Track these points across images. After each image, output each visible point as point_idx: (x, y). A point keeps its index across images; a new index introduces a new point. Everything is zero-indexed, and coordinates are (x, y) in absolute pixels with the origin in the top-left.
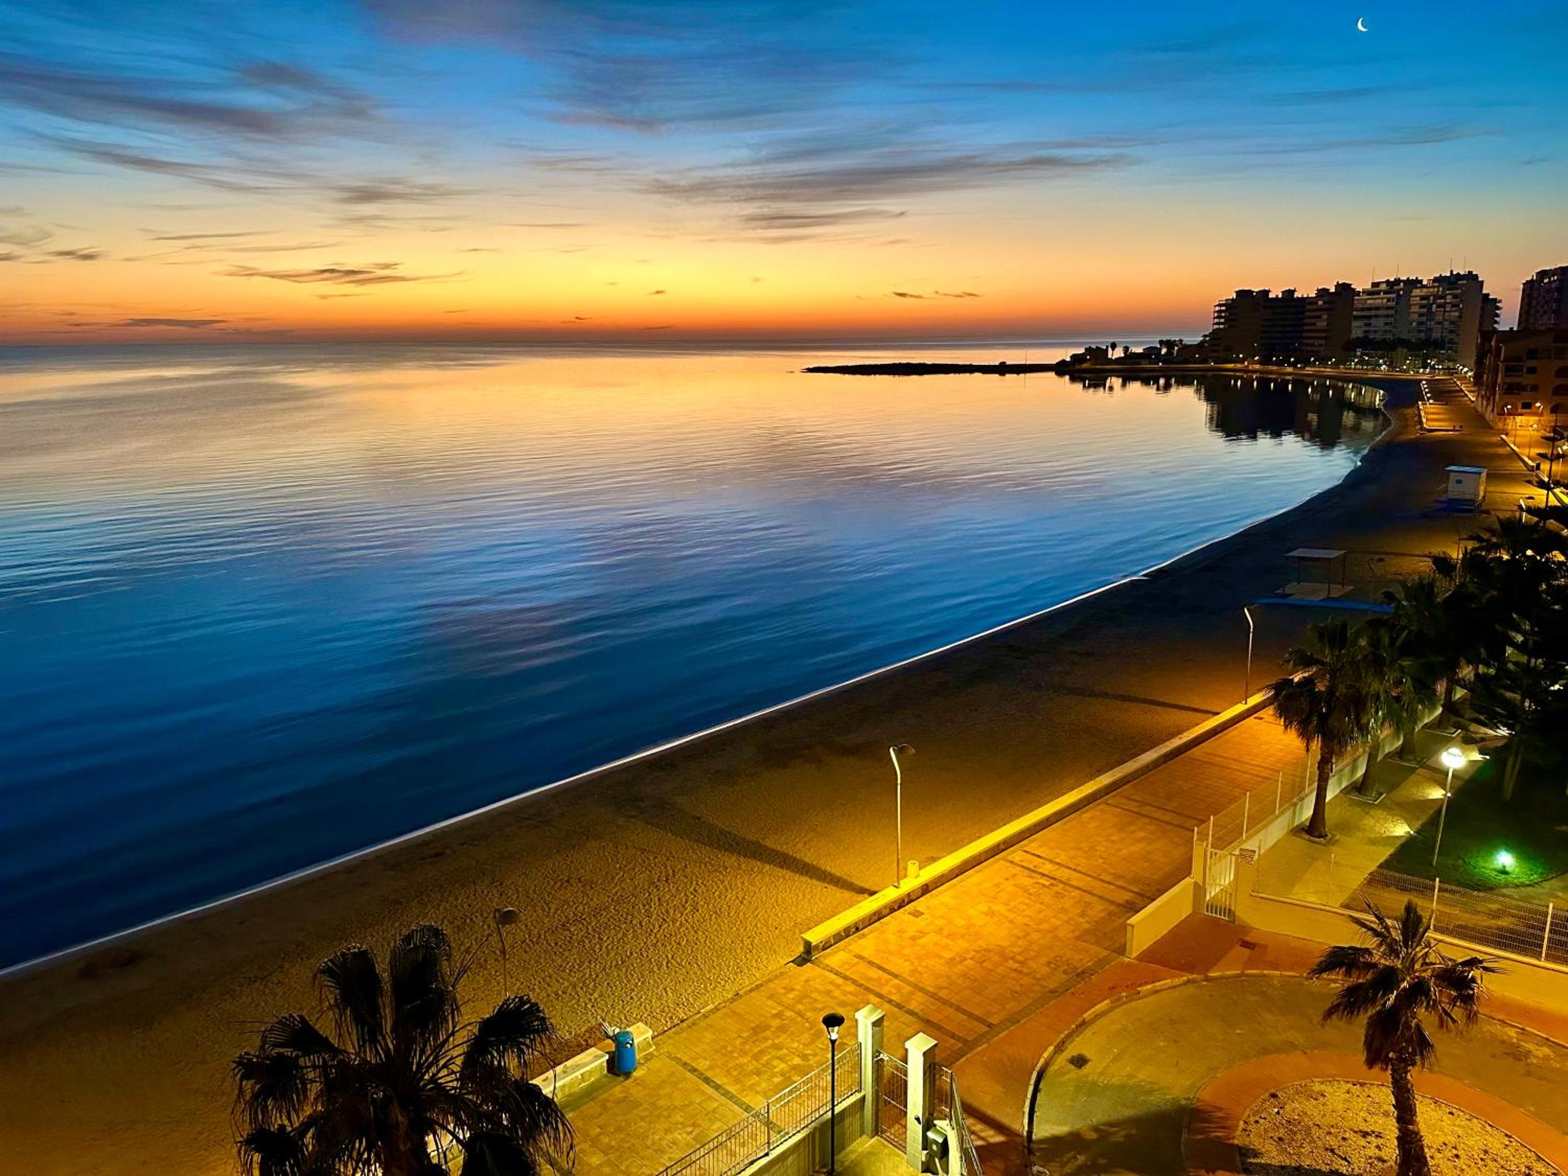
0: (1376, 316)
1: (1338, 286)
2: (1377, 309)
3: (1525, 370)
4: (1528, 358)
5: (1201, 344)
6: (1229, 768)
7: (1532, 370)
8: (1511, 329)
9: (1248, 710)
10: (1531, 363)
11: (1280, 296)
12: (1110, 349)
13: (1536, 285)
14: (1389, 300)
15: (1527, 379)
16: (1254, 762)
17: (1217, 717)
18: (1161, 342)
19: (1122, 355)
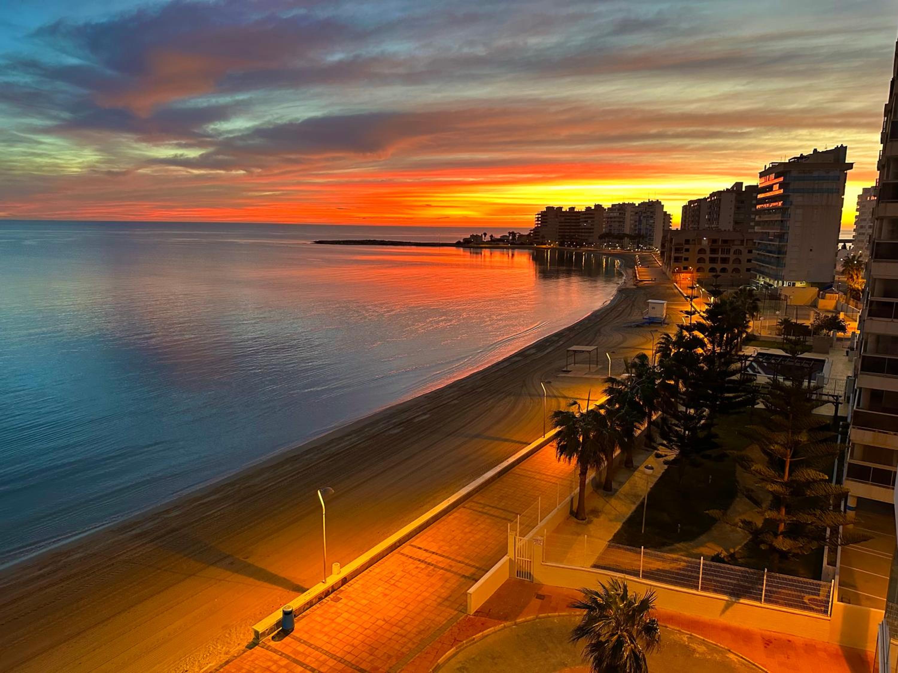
0: (614, 222)
1: (596, 206)
2: (615, 217)
3: (684, 250)
4: (685, 244)
5: (529, 235)
6: (534, 478)
7: (687, 250)
8: (677, 229)
9: (545, 441)
10: (687, 247)
11: (568, 210)
12: (483, 236)
13: (688, 207)
14: (620, 214)
15: (684, 255)
16: (547, 473)
17: (529, 446)
18: (510, 233)
19: (490, 240)
